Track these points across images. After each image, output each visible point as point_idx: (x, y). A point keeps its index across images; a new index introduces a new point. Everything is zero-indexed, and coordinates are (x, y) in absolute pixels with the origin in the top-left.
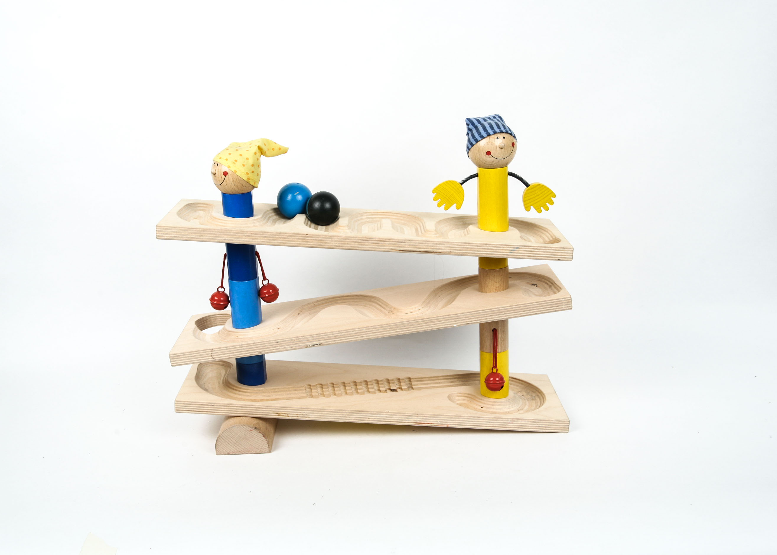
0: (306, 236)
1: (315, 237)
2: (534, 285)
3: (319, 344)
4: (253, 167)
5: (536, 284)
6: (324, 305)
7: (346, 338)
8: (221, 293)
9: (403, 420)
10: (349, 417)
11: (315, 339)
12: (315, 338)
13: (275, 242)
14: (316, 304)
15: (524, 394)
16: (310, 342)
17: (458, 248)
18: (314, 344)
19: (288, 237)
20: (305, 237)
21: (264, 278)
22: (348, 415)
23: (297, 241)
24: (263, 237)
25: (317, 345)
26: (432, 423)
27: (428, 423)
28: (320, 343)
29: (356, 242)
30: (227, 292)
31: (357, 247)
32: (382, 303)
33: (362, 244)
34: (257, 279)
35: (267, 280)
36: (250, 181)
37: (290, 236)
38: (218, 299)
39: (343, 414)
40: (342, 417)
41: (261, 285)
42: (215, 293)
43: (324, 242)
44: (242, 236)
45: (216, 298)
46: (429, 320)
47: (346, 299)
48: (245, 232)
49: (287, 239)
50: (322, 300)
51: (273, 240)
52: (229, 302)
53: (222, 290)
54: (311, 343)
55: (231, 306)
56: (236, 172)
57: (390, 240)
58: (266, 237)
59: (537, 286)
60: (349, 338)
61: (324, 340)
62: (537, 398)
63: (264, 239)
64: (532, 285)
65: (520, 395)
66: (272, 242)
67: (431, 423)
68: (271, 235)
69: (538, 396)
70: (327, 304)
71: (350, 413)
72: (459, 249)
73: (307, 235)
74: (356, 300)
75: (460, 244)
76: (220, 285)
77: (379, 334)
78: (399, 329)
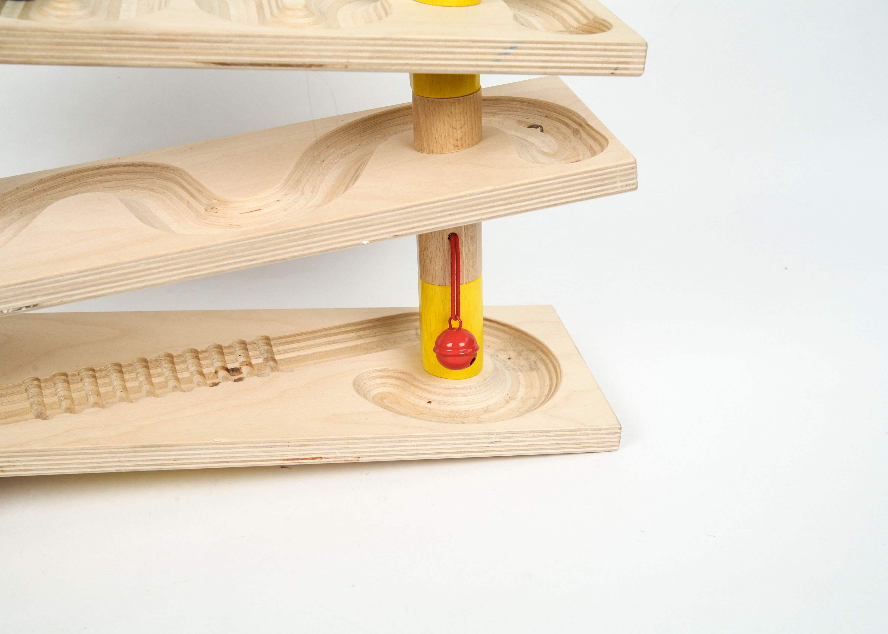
2: (536, 127)
3: (32, 304)
5: (539, 124)
6: (58, 190)
7: (100, 287)
9: (255, 456)
10: (130, 461)
11: (20, 295)
12: (18, 292)
14: (37, 188)
15: (512, 354)
16: (10, 302)
17: (367, 51)
18: (18, 307)
22: (126, 457)
25: (27, 307)
26: (323, 456)
27: (313, 459)
28: (35, 304)
29: (95, 45)
31: (102, 58)
32: (190, 184)
33: (114, 49)
39: (113, 455)
40: (112, 462)
43: (8, 46)
46: (302, 233)
47: (110, 174)
50: (52, 178)
54: (10, 305)
57: (187, 37)
59: (542, 131)
60: (107, 286)
61: (43, 295)
62: (540, 364)
64: (530, 127)
65: (504, 359)
67: (321, 458)
69: (541, 360)
70: (64, 187)
71: (129, 452)
72: (368, 54)
74: (131, 176)
75: (370, 42)
77: (182, 273)
78: (229, 259)
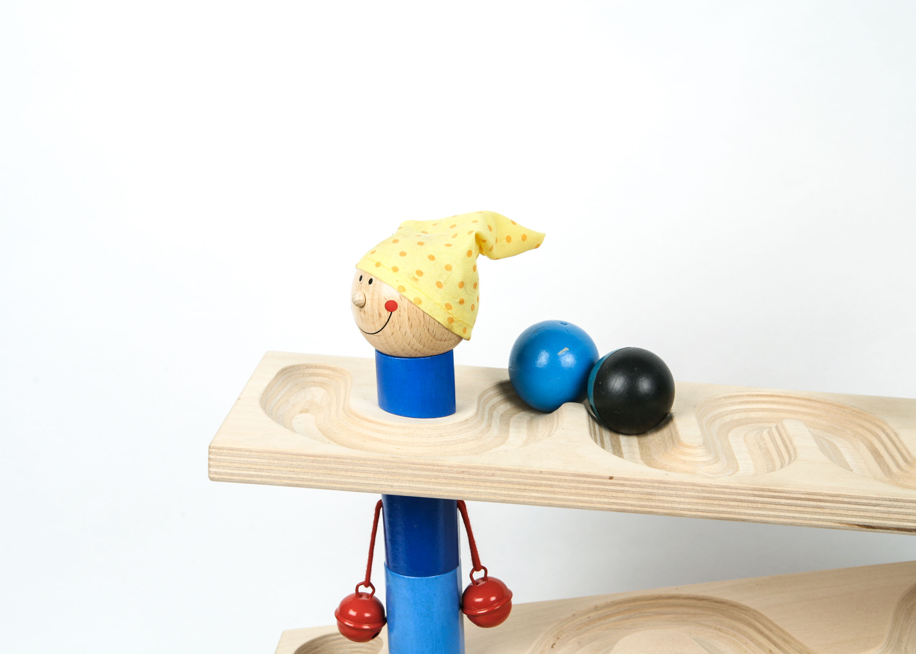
0: (610, 481)
1: (632, 486)
4: (463, 289)
6: (613, 619)
8: (364, 598)
13: (524, 497)
19: (561, 484)
20: (604, 484)
21: (477, 566)
23: (584, 495)
24: (493, 482)
29: (741, 501)
30: (381, 596)
33: (759, 505)
34: (458, 568)
35: (483, 571)
36: (454, 324)
37: (565, 480)
38: (357, 614)
41: (466, 583)
42: (350, 596)
43: (657, 498)
44: (437, 477)
45: (352, 613)
48: (446, 468)
49: (557, 490)
50: (607, 606)
51: (519, 489)
52: (384, 621)
53: (369, 590)
55: (390, 630)
56: (420, 302)
57: (835, 499)
58: (501, 482)
63: (495, 488)
66: (517, 496)
68: (513, 477)
73: (611, 478)
76: (363, 579)
